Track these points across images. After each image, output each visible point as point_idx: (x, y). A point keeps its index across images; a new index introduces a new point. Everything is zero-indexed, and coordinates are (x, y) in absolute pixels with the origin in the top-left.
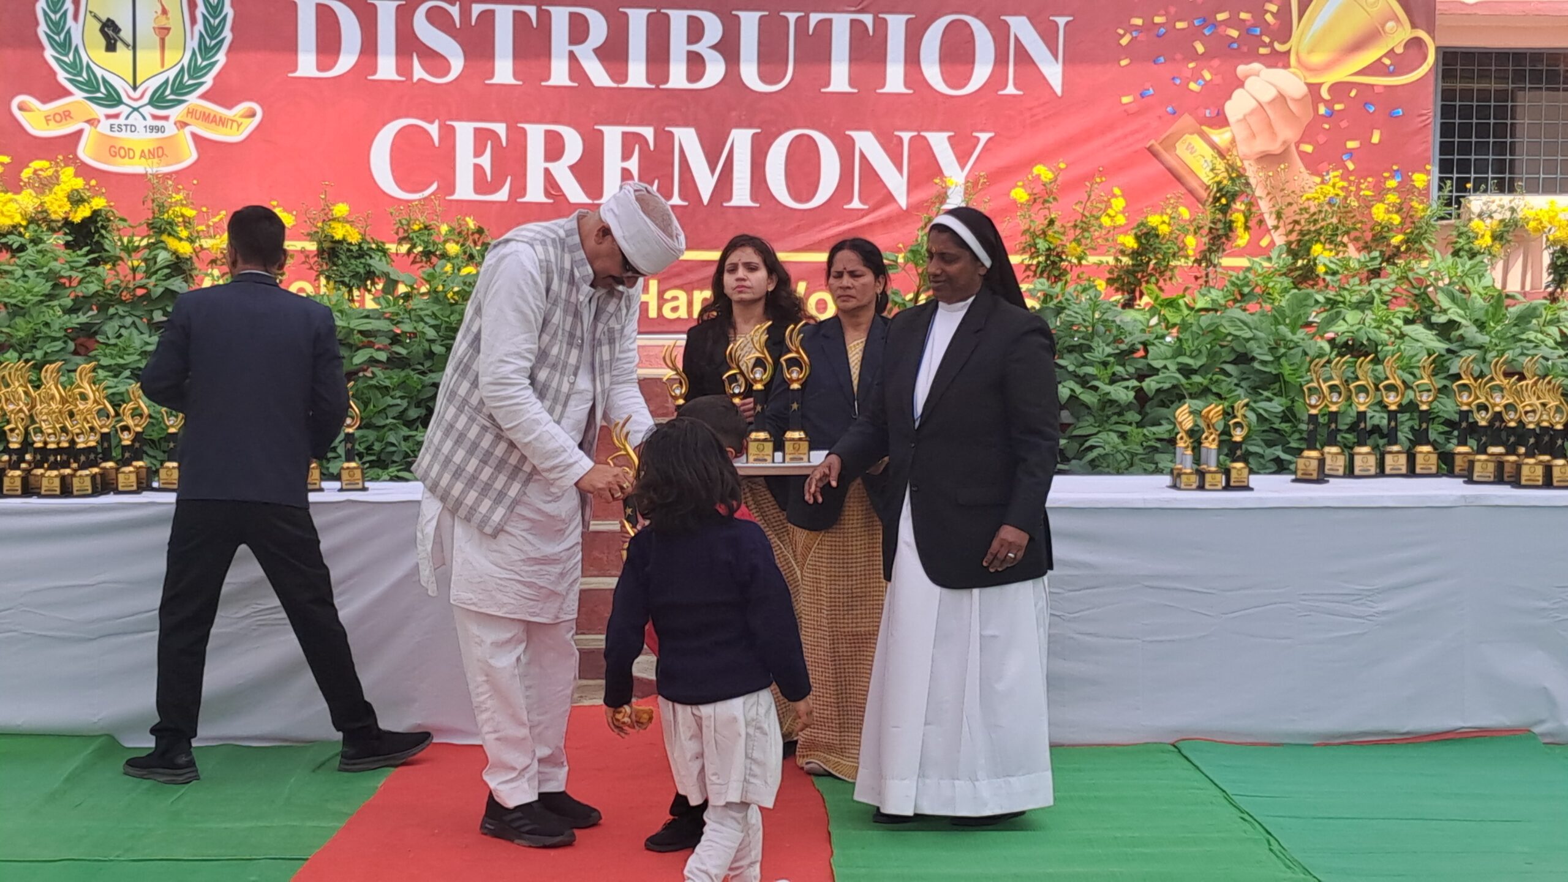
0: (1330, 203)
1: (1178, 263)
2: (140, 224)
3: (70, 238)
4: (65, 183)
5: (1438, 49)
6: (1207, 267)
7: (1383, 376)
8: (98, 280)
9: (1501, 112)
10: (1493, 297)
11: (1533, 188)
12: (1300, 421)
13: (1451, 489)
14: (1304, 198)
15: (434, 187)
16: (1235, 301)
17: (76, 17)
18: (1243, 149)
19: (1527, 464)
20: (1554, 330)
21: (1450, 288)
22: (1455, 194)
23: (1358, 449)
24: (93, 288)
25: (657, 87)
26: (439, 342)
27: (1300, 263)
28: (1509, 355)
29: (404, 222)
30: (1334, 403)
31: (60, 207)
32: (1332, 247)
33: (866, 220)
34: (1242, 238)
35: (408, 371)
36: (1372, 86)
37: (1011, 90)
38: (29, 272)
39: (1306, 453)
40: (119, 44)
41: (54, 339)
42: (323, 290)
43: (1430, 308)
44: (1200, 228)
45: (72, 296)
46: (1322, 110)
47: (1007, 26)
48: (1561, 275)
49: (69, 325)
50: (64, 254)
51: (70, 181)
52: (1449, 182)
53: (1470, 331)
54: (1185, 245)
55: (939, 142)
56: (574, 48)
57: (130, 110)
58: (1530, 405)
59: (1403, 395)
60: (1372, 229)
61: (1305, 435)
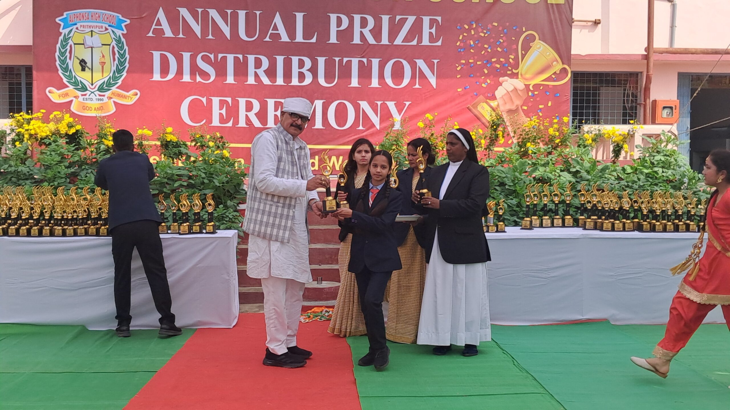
0: (533, 128)
1: (478, 150)
2: (94, 135)
3: (68, 140)
4: (66, 120)
5: (572, 72)
6: (489, 151)
7: (553, 191)
8: (78, 155)
9: (595, 95)
10: (592, 162)
11: (606, 123)
12: (523, 207)
13: (578, 232)
14: (524, 126)
15: (204, 121)
16: (499, 163)
17: (70, 58)
18: (502, 108)
19: (605, 223)
20: (615, 174)
21: (577, 159)
22: (578, 125)
23: (544, 217)
24: (76, 159)
25: (287, 85)
26: (206, 178)
27: (522, 150)
28: (598, 183)
29: (193, 134)
30: (535, 200)
31: (64, 129)
32: (534, 144)
33: (364, 134)
34: (501, 140)
35: (195, 189)
36: (548, 85)
37: (417, 86)
38: (53, 153)
39: (526, 219)
40: (86, 68)
41: (62, 178)
42: (163, 159)
43: (570, 166)
44: (486, 137)
45: (69, 162)
46: (530, 94)
47: (416, 63)
48: (617, 154)
49: (67, 173)
50: (65, 146)
51: (68, 119)
52: (576, 120)
53: (584, 174)
54: (481, 143)
55: (391, 105)
56: (257, 70)
57: (90, 93)
58: (606, 201)
59: (560, 198)
60: (549, 137)
61: (525, 212)
